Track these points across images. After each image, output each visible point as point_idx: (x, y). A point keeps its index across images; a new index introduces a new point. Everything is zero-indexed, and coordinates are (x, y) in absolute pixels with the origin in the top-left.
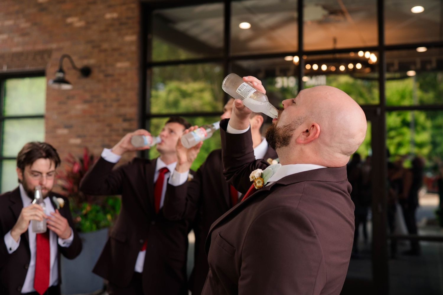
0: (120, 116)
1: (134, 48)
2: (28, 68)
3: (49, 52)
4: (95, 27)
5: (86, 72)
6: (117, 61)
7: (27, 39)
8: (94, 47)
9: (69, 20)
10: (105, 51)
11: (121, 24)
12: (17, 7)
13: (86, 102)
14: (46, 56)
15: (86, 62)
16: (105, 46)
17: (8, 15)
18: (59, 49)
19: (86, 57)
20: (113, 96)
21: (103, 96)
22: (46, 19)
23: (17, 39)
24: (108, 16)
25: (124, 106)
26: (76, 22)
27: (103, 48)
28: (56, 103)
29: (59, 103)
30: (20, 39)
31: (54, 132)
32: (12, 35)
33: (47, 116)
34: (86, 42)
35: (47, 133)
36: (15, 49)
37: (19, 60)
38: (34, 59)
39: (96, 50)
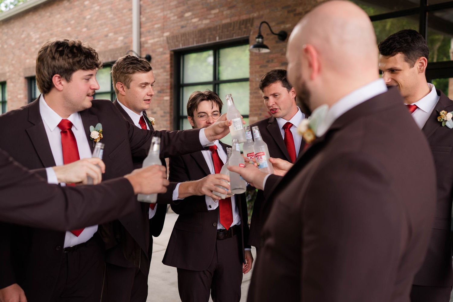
2: (235, 37)
3: (251, 21)
5: (283, 36)
7: (233, 11)
8: (289, 12)
10: (300, 14)
13: (283, 64)
14: (249, 25)
16: (300, 9)
18: (259, 17)
19: (283, 23)
23: (226, 12)
27: (297, 12)
28: (258, 67)
29: (261, 67)
30: (228, 12)
31: (256, 93)
32: (222, 9)
33: (250, 79)
34: (283, 8)
35: (251, 94)
36: (224, 22)
37: (228, 31)
38: (240, 28)
39: (292, 15)
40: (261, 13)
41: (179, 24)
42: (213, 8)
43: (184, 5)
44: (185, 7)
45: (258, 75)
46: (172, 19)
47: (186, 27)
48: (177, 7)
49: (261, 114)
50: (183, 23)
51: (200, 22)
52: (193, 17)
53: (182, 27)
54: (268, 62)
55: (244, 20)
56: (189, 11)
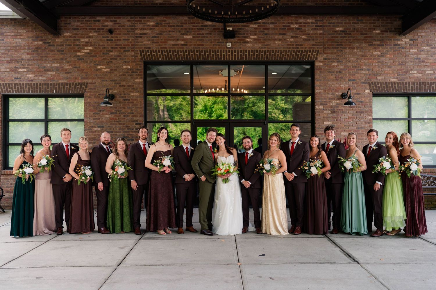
0: (134, 121)
1: (142, 86)
3: (86, 85)
4: (116, 72)
5: (112, 97)
6: (131, 92)
7: (69, 75)
8: (115, 83)
9: (99, 67)
10: (124, 86)
11: (133, 72)
12: (61, 56)
13: (111, 113)
14: (84, 86)
15: (111, 91)
16: (123, 83)
17: (55, 60)
19: (111, 89)
20: (130, 111)
21: (123, 111)
22: (83, 65)
23: (63, 75)
24: (124, 67)
25: (136, 116)
26: (104, 69)
27: (122, 84)
28: (92, 113)
29: (94, 114)
30: (65, 75)
31: (91, 129)
32: (58, 72)
33: (85, 120)
34: (111, 81)
35: (85, 130)
36: (60, 81)
37: (64, 88)
38: (75, 87)
39: (118, 85)
40: (94, 81)
41: (11, 75)
42: (50, 71)
43: (18, 62)
44: (18, 65)
45: (92, 118)
46: (3, 70)
47: (20, 79)
48: (8, 62)
49: (94, 143)
50: (17, 76)
51: (36, 78)
52: (29, 73)
53: (16, 78)
54: (100, 111)
55: (79, 83)
56: (24, 68)
